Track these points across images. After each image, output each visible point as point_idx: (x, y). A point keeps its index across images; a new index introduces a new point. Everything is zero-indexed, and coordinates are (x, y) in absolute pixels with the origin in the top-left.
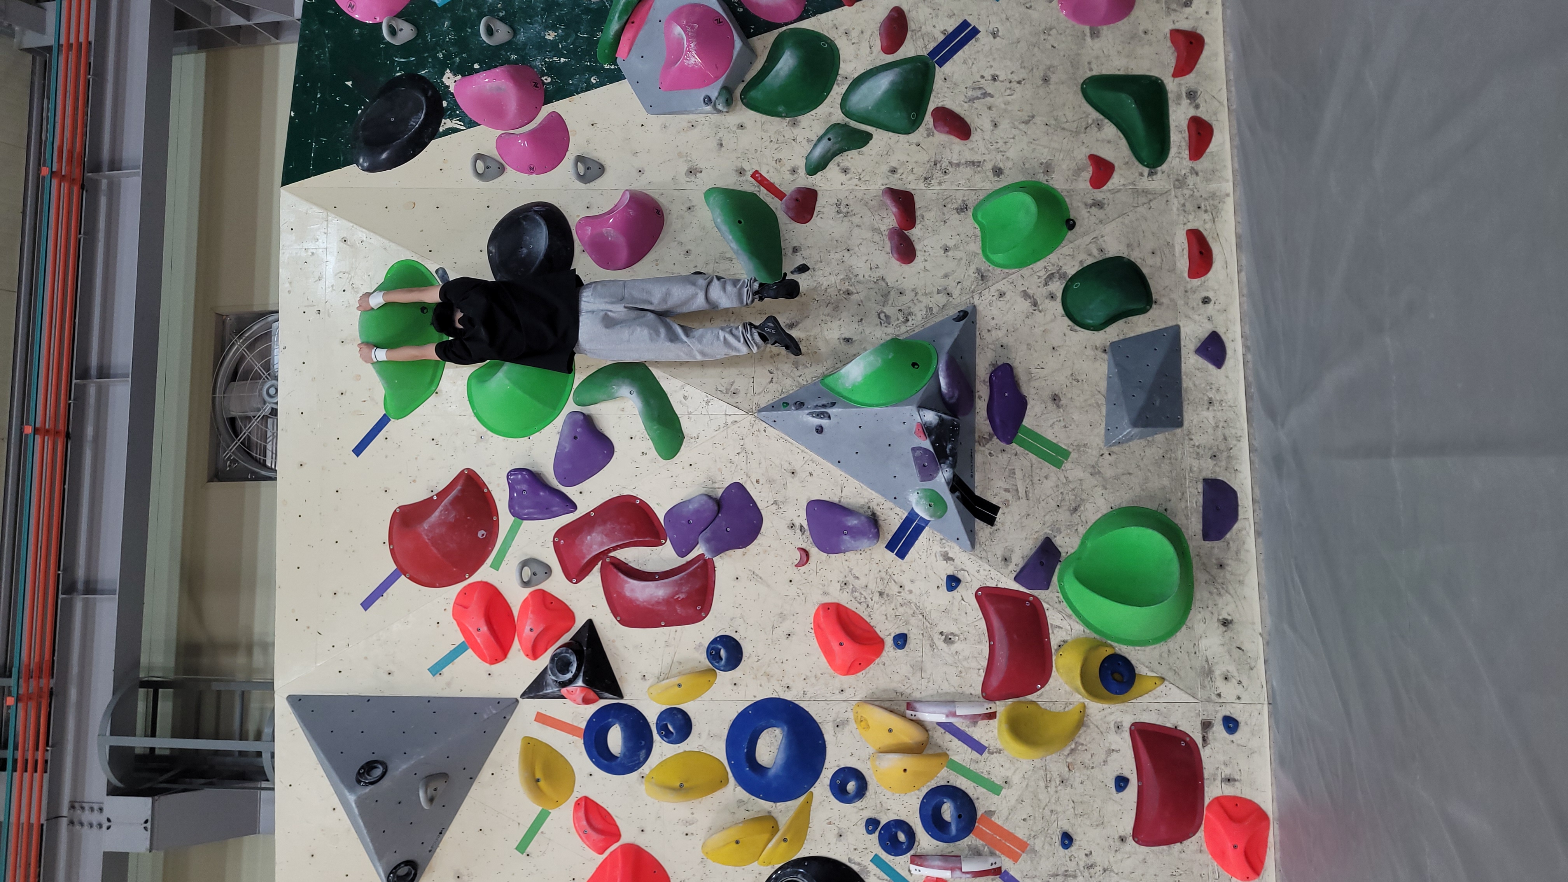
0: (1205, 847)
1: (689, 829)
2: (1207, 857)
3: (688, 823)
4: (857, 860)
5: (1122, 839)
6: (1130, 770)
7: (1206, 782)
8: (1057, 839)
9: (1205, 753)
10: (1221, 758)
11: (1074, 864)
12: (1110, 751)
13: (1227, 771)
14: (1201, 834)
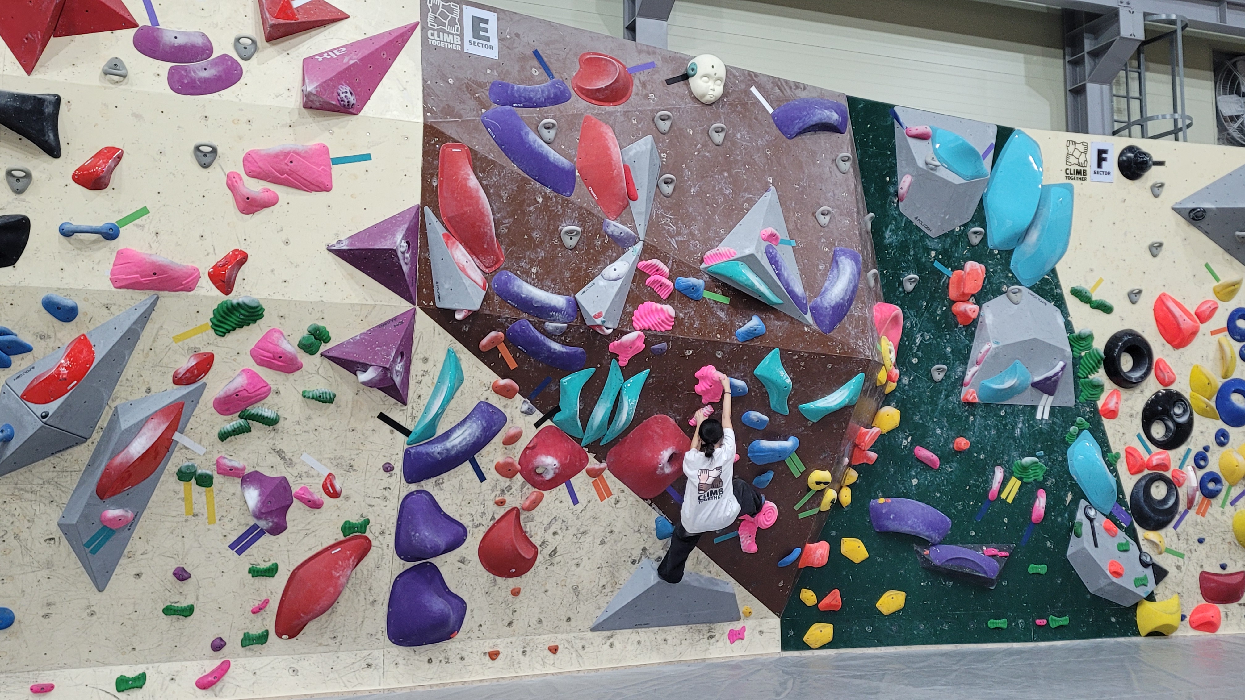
0: (1200, 604)
1: (1205, 358)
2: (1196, 605)
3: (1207, 357)
4: (1193, 440)
5: (1202, 566)
6: (1229, 570)
7: (1224, 605)
8: (1201, 536)
9: (1235, 605)
10: (1235, 612)
11: (1192, 543)
12: (1235, 561)
13: (1230, 614)
14: (1204, 602)
